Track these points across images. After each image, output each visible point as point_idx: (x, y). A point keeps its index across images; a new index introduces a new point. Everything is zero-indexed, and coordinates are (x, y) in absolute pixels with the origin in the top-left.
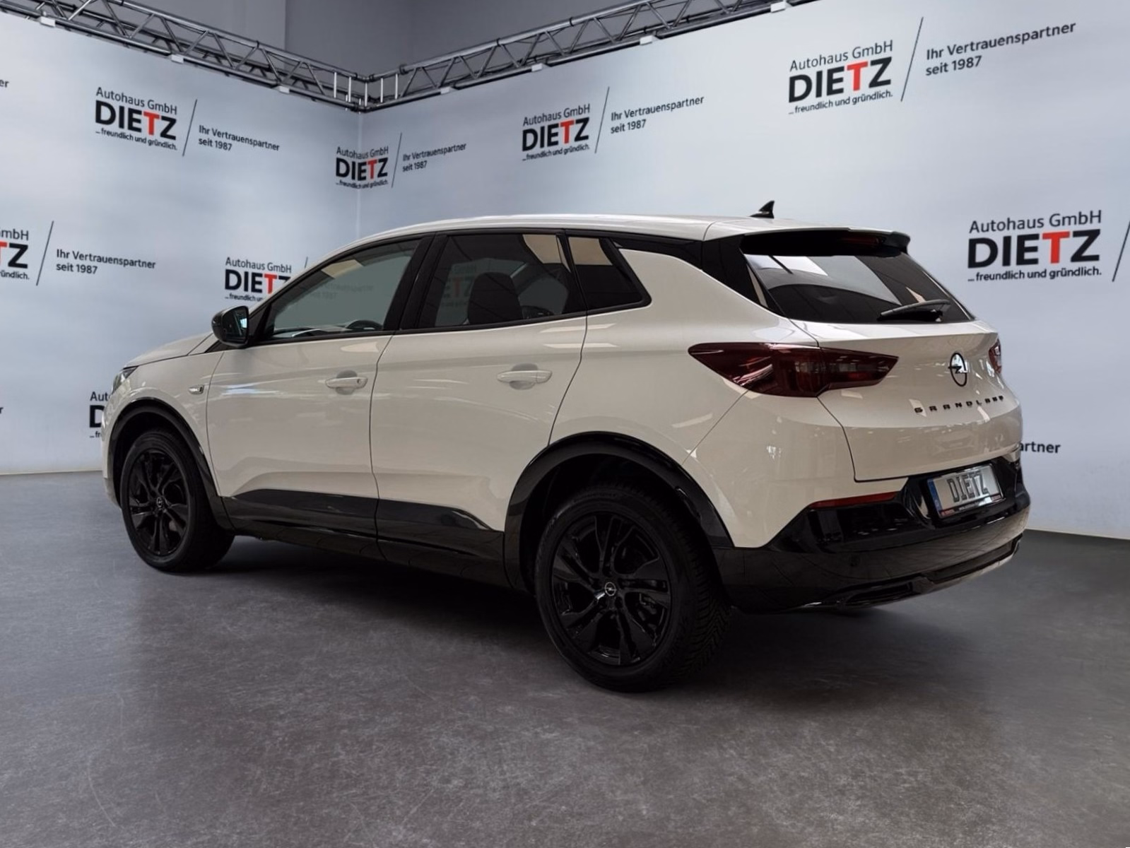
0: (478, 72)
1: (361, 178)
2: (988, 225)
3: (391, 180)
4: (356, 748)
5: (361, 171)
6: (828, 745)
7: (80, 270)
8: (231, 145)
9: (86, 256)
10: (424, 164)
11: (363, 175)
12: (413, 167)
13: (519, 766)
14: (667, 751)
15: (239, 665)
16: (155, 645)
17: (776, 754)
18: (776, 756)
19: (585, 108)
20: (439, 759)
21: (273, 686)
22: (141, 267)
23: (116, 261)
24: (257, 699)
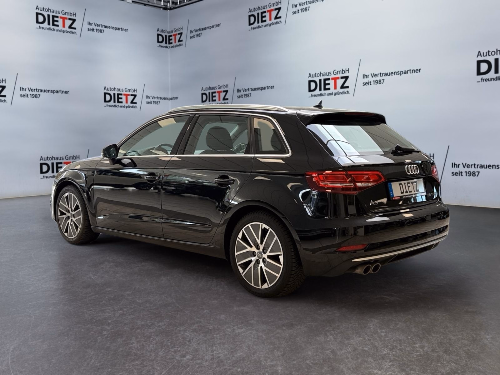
1: (170, 43)
2: (486, 53)
3: (185, 43)
4: (142, 340)
5: (170, 40)
6: (381, 332)
7: (32, 97)
8: (103, 30)
9: (35, 89)
10: (200, 34)
11: (171, 41)
12: (195, 36)
13: (221, 347)
14: (298, 338)
15: (94, 297)
16: (55, 287)
17: (353, 338)
18: (353, 339)
19: (279, 3)
20: (182, 345)
21: (108, 308)
22: (62, 94)
23: (49, 91)
24: (99, 315)
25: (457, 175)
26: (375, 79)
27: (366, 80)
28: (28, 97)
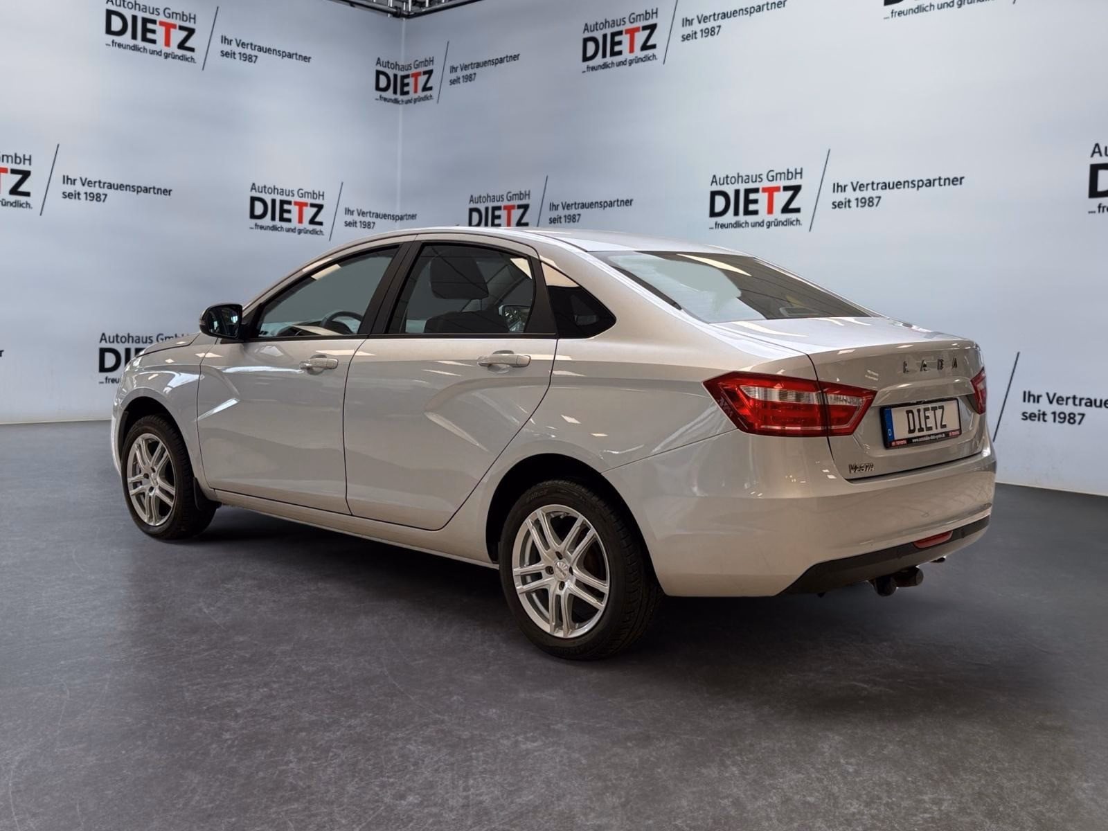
1: (403, 93)
3: (437, 95)
4: (310, 755)
5: (404, 85)
6: (847, 763)
7: (88, 198)
8: (256, 57)
9: (95, 182)
10: (473, 77)
11: (406, 89)
12: (461, 80)
13: (486, 781)
14: (659, 768)
15: (206, 654)
16: (119, 628)
17: (784, 774)
18: (784, 776)
19: (653, 13)
20: (399, 771)
21: (236, 680)
22: (156, 195)
23: (128, 188)
24: (216, 694)
25: (1033, 418)
26: (859, 194)
27: (840, 197)
28: (79, 199)
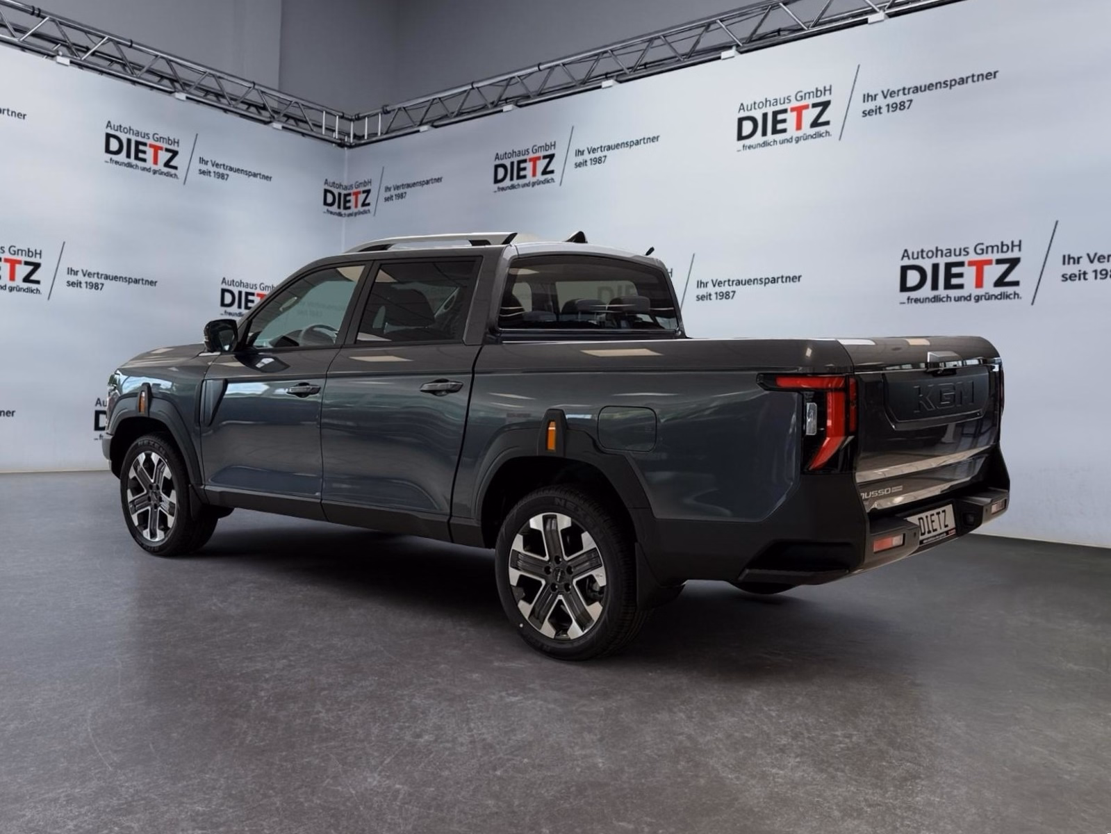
0: (453, 113)
1: (346, 208)
2: (918, 253)
3: (374, 210)
4: (335, 707)
5: (346, 201)
6: (769, 710)
7: (88, 286)
8: (228, 175)
9: (94, 274)
10: (404, 195)
11: (348, 205)
12: (394, 198)
13: (485, 724)
14: (622, 714)
15: (228, 636)
16: (151, 618)
17: (722, 718)
19: (551, 145)
20: (411, 718)
21: (259, 654)
22: (144, 285)
23: (121, 279)
24: (244, 665)
26: (718, 289)
27: (703, 291)
28: (80, 287)
